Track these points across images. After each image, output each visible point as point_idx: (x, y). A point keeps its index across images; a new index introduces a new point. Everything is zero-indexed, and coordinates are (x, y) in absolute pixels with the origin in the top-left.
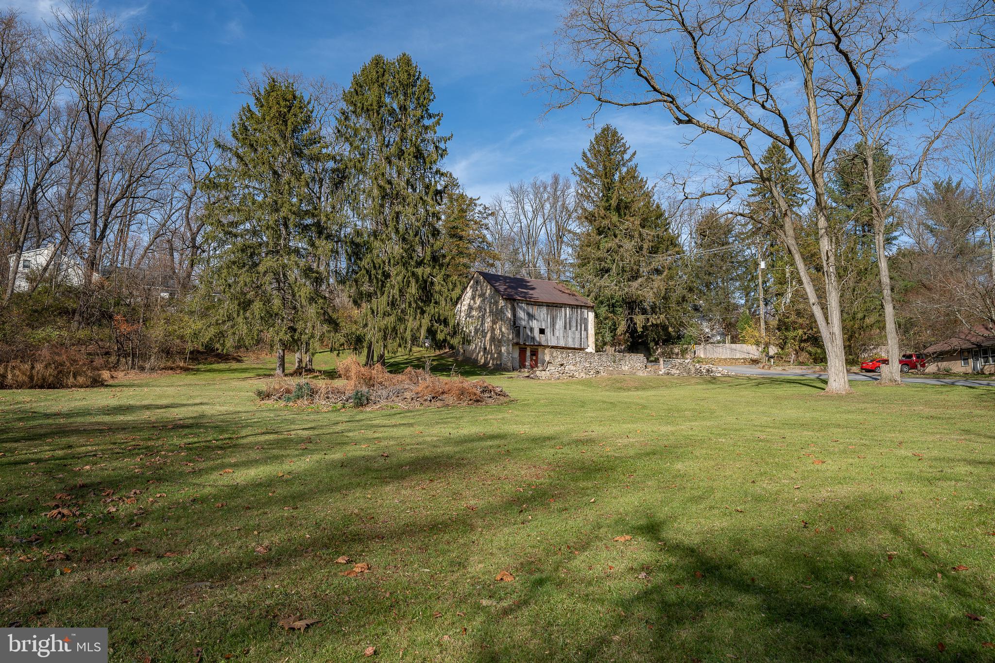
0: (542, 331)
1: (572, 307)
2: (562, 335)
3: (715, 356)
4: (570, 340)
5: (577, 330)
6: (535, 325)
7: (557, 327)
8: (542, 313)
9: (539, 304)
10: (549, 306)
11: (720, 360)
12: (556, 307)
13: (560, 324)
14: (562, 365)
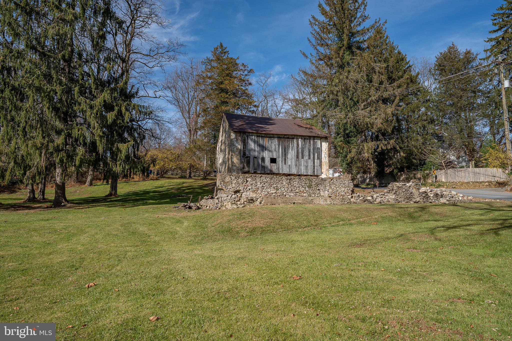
0: (273, 161)
1: (304, 138)
2: (293, 163)
3: (457, 180)
4: (303, 168)
5: (309, 158)
6: (267, 155)
7: (289, 156)
8: (274, 144)
9: (271, 136)
10: (280, 138)
11: (462, 184)
12: (288, 138)
13: (291, 154)
14: (236, 192)
